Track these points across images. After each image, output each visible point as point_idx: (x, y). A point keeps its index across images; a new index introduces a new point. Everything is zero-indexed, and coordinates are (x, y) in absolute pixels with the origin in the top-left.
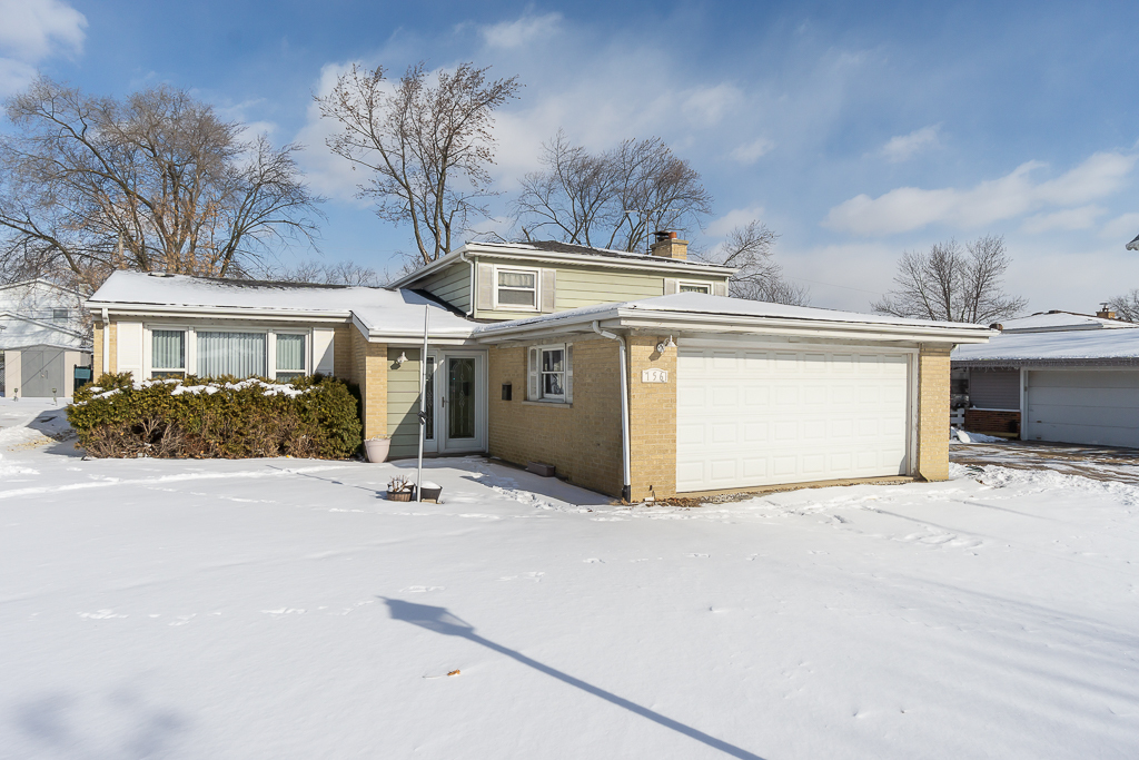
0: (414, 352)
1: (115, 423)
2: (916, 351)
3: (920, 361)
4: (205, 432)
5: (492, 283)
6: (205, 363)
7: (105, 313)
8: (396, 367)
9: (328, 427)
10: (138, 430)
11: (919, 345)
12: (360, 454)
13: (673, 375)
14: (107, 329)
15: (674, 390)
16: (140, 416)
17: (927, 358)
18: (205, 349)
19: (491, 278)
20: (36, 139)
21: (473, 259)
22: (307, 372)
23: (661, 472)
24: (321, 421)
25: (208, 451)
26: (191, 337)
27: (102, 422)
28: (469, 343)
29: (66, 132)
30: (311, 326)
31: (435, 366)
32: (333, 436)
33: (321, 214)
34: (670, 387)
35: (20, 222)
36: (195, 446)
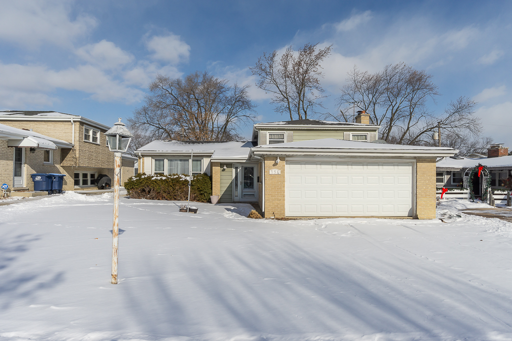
0: (230, 165)
1: (136, 188)
2: (415, 161)
3: (417, 165)
4: (162, 192)
5: (266, 138)
6: (170, 170)
7: (140, 154)
8: (224, 170)
9: (200, 191)
10: (144, 190)
11: (415, 158)
12: (209, 201)
13: (283, 171)
14: (141, 159)
15: (284, 177)
16: (144, 186)
17: (420, 164)
18: (170, 166)
19: (266, 136)
20: (158, 96)
21: (259, 129)
22: (202, 173)
23: (278, 208)
24: (198, 189)
25: (163, 198)
26: (166, 161)
27: (132, 188)
28: (248, 161)
29: (167, 92)
30: (203, 156)
31: (239, 170)
32: (201, 194)
33: (255, 112)
34: (282, 176)
35: (157, 124)
36: (158, 196)
